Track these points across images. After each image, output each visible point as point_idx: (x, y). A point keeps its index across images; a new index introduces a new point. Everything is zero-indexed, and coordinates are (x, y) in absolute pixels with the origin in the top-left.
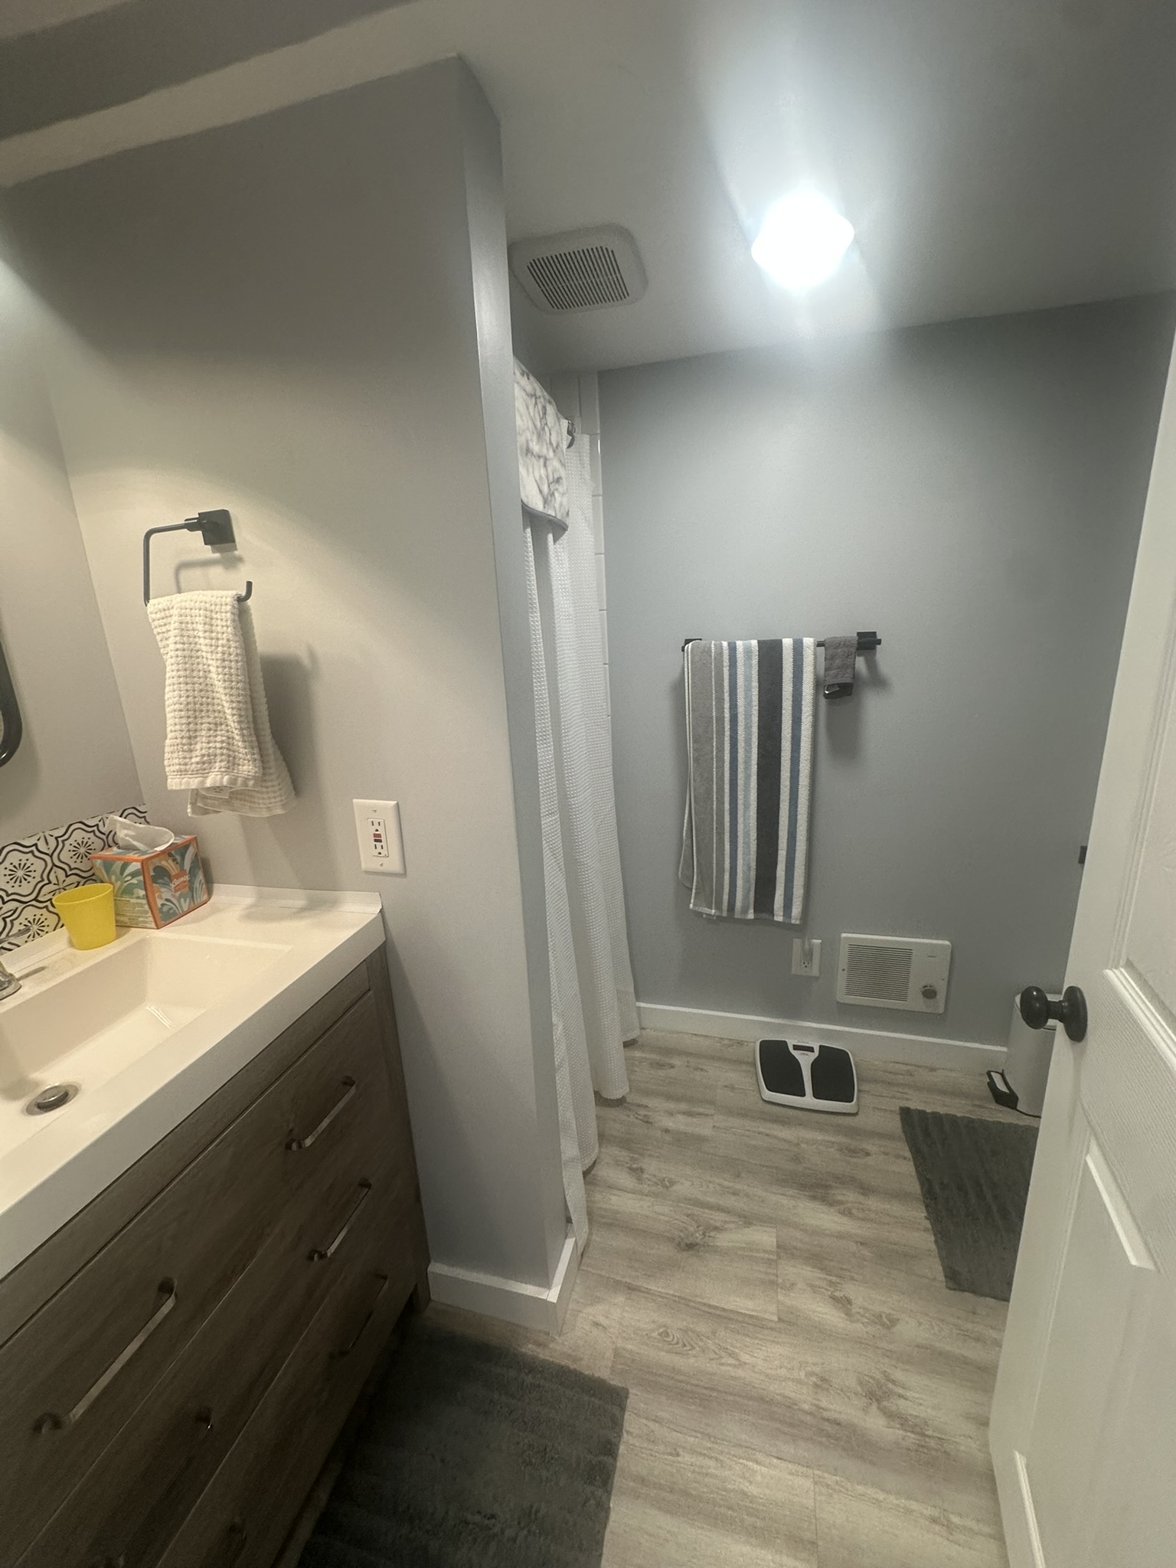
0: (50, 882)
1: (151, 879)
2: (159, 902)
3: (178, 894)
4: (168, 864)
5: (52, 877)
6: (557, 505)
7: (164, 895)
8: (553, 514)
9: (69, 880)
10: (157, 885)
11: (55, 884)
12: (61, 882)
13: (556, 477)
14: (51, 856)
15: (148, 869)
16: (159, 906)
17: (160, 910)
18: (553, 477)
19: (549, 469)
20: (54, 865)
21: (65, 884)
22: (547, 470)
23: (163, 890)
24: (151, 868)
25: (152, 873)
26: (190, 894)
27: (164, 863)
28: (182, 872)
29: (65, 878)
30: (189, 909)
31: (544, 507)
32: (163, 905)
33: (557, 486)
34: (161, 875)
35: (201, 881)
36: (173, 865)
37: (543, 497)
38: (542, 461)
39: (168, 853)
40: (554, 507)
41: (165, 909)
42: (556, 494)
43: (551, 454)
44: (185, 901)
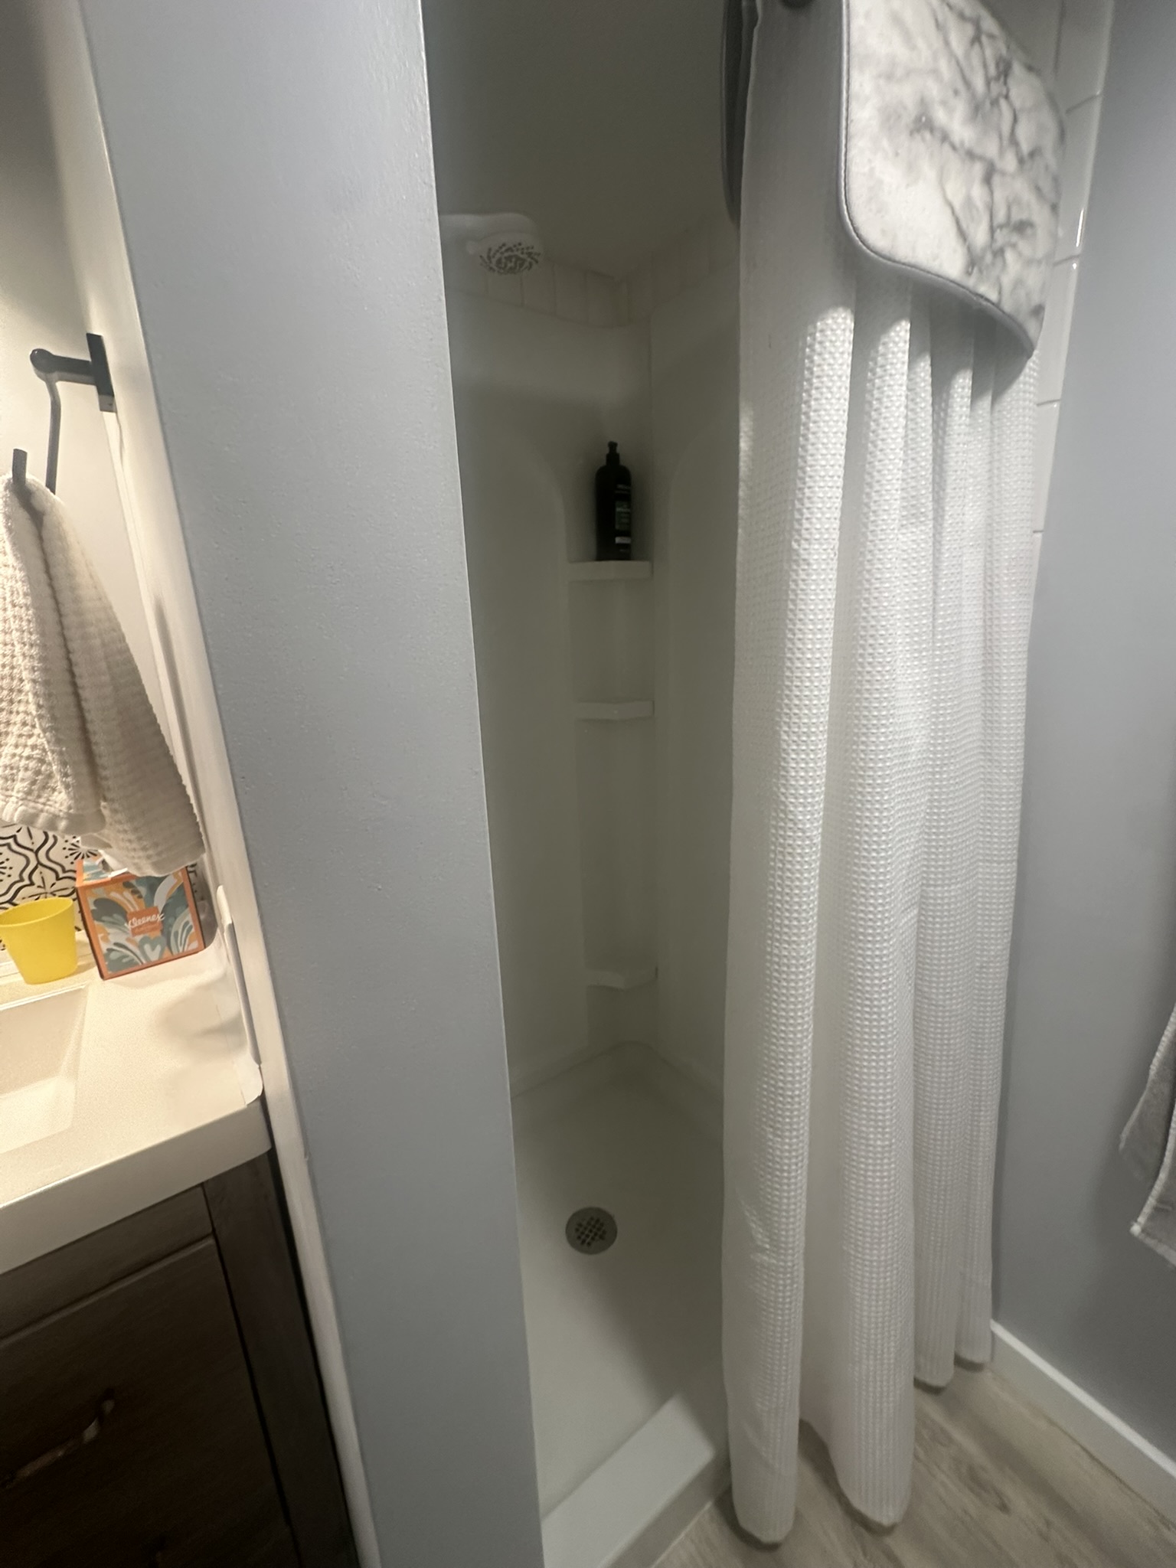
0: (32, 884)
1: (91, 915)
2: (104, 947)
3: (138, 938)
4: (125, 898)
5: (36, 878)
6: (1007, 281)
7: (111, 937)
8: (993, 296)
9: (60, 884)
10: (101, 924)
11: (39, 887)
12: (48, 885)
13: (1016, 216)
14: (36, 853)
15: (86, 901)
16: (104, 951)
17: (106, 956)
18: (1009, 216)
19: (999, 195)
20: (39, 863)
21: (55, 888)
22: (991, 192)
23: (110, 930)
24: (91, 900)
25: (93, 907)
26: (164, 940)
27: (115, 895)
28: (150, 909)
29: (54, 881)
30: (160, 958)
31: (969, 273)
32: (110, 950)
33: (1015, 238)
34: (109, 910)
35: (187, 923)
36: (133, 902)
37: (969, 250)
38: (978, 169)
39: (125, 882)
40: (998, 279)
41: (113, 956)
42: (1009, 255)
43: (1010, 163)
44: (153, 949)
